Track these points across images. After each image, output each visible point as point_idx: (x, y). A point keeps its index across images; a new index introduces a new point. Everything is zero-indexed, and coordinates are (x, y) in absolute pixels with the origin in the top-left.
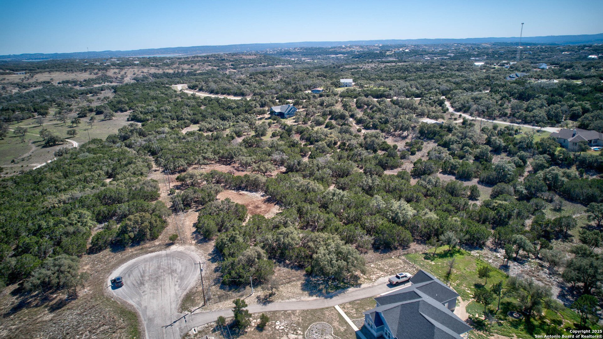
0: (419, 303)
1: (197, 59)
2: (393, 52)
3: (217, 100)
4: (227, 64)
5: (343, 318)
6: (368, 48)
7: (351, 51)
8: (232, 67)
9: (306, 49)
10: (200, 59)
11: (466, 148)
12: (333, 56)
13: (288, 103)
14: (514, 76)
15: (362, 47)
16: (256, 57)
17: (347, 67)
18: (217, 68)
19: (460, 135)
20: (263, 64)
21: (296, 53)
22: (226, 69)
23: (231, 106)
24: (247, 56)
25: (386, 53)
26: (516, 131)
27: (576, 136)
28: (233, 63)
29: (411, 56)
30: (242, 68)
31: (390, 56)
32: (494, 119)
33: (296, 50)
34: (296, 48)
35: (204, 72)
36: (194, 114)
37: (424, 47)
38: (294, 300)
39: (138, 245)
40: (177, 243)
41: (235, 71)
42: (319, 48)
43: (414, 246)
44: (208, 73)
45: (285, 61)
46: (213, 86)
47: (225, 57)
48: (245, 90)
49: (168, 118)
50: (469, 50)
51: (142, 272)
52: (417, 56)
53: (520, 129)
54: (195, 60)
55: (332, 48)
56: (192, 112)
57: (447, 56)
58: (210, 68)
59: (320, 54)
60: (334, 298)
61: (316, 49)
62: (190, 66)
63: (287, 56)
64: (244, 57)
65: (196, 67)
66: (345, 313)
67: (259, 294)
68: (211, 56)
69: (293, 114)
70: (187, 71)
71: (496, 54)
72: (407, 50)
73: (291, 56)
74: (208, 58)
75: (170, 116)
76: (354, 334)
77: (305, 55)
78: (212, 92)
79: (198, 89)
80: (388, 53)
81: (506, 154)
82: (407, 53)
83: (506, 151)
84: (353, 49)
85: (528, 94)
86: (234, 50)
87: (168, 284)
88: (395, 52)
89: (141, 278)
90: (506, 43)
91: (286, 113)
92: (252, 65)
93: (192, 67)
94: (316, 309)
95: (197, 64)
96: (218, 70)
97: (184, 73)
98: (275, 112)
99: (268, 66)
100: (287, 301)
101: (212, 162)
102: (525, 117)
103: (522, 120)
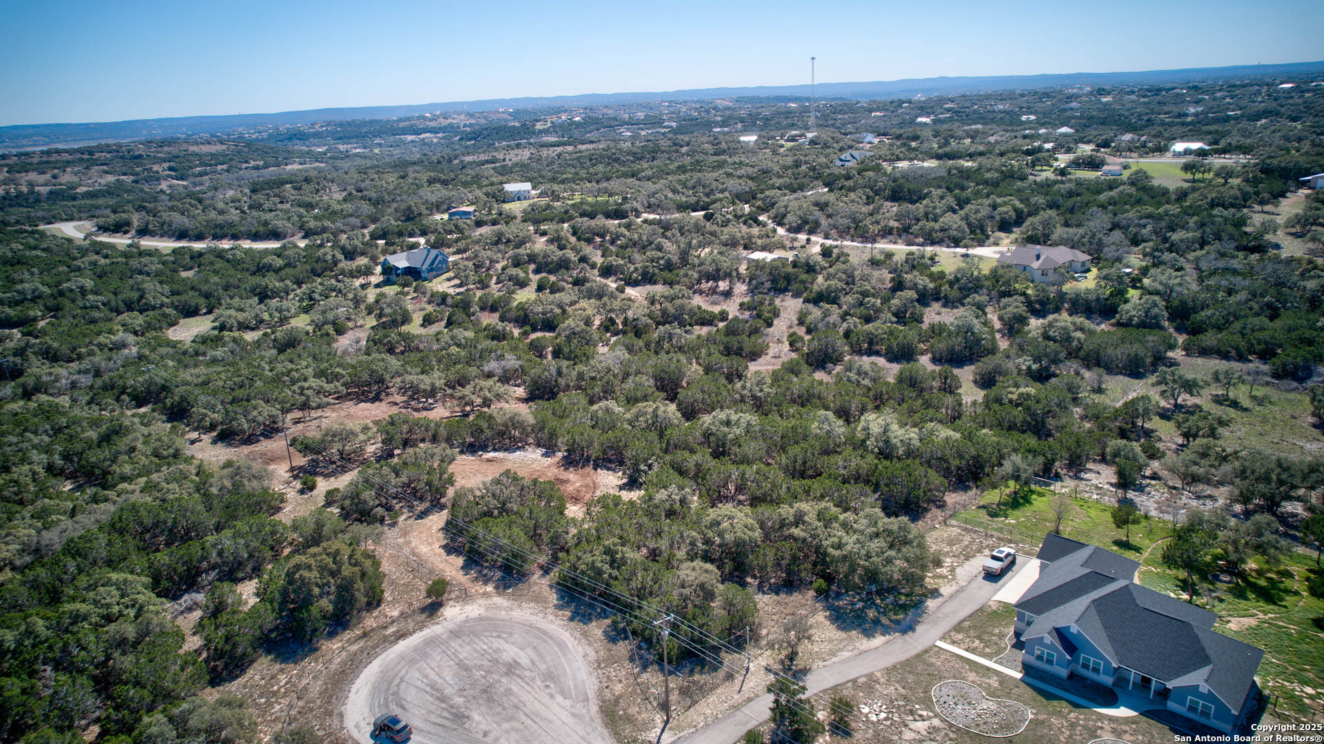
0: (1129, 590)
1: (59, 158)
2: (549, 124)
3: (220, 254)
4: (156, 168)
5: (974, 662)
6: (485, 118)
7: (451, 125)
8: (173, 173)
9: (341, 125)
10: (66, 156)
11: (869, 302)
12: (410, 138)
13: (414, 246)
14: (849, 158)
15: (471, 115)
16: (224, 147)
17: (468, 159)
18: (132, 178)
19: (844, 276)
20: (252, 163)
21: (317, 135)
22: (158, 179)
23: (271, 265)
24: (202, 147)
25: (534, 125)
26: (932, 259)
27: (1042, 258)
28: (172, 164)
29: (588, 129)
30: (201, 174)
31: (546, 132)
32: (874, 241)
33: (317, 127)
34: (315, 123)
35: (100, 191)
36: (173, 293)
37: (605, 110)
38: (846, 654)
39: (345, 629)
40: (448, 600)
41: (185, 183)
42: (371, 122)
43: (951, 498)
44: (108, 192)
45: (302, 155)
46: (178, 220)
47: (141, 149)
48: (279, 223)
49: (98, 307)
50: (699, 112)
51: (428, 689)
52: (602, 130)
53: (935, 255)
54: (53, 159)
55: (400, 120)
56: (167, 288)
57: (665, 127)
58: (111, 178)
59: (378, 134)
60: (919, 628)
61: (364, 123)
62: (48, 176)
63: (297, 142)
64: (192, 149)
65: (67, 178)
66: (967, 650)
67: (763, 662)
68: (100, 149)
69: (441, 268)
70: (48, 189)
71: (758, 119)
72: (577, 119)
73: (307, 143)
74: (91, 153)
75: (104, 304)
76: (1022, 685)
77: (341, 138)
78: (182, 235)
79: (133, 232)
80: (539, 126)
81: (940, 303)
82: (578, 125)
83: (937, 299)
84: (454, 121)
85: (909, 190)
86: (145, 132)
87: (532, 699)
88: (552, 123)
89: (443, 705)
90: (758, 98)
91: (425, 267)
92: (225, 167)
93: (55, 177)
94: (907, 660)
95: (69, 169)
96: (136, 182)
97: (39, 194)
98: (398, 269)
99: (266, 166)
100: (835, 659)
101: (330, 399)
102: (930, 234)
103: (925, 240)
